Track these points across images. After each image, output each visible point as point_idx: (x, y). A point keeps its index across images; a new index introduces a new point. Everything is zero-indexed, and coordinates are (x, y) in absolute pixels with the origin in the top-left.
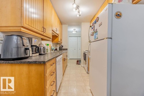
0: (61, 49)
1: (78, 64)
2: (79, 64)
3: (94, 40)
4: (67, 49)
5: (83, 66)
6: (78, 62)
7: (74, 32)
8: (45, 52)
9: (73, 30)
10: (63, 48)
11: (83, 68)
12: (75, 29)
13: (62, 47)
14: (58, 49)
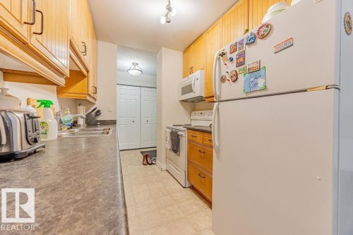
0: (92, 121)
1: (148, 163)
2: (152, 164)
3: (245, 96)
4: (114, 123)
5: (164, 167)
6: (149, 157)
7: (133, 72)
8: (36, 141)
9: (132, 65)
10: (100, 118)
11: (167, 173)
12: (137, 64)
13: (98, 113)
14: (81, 122)
